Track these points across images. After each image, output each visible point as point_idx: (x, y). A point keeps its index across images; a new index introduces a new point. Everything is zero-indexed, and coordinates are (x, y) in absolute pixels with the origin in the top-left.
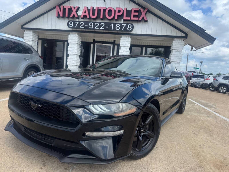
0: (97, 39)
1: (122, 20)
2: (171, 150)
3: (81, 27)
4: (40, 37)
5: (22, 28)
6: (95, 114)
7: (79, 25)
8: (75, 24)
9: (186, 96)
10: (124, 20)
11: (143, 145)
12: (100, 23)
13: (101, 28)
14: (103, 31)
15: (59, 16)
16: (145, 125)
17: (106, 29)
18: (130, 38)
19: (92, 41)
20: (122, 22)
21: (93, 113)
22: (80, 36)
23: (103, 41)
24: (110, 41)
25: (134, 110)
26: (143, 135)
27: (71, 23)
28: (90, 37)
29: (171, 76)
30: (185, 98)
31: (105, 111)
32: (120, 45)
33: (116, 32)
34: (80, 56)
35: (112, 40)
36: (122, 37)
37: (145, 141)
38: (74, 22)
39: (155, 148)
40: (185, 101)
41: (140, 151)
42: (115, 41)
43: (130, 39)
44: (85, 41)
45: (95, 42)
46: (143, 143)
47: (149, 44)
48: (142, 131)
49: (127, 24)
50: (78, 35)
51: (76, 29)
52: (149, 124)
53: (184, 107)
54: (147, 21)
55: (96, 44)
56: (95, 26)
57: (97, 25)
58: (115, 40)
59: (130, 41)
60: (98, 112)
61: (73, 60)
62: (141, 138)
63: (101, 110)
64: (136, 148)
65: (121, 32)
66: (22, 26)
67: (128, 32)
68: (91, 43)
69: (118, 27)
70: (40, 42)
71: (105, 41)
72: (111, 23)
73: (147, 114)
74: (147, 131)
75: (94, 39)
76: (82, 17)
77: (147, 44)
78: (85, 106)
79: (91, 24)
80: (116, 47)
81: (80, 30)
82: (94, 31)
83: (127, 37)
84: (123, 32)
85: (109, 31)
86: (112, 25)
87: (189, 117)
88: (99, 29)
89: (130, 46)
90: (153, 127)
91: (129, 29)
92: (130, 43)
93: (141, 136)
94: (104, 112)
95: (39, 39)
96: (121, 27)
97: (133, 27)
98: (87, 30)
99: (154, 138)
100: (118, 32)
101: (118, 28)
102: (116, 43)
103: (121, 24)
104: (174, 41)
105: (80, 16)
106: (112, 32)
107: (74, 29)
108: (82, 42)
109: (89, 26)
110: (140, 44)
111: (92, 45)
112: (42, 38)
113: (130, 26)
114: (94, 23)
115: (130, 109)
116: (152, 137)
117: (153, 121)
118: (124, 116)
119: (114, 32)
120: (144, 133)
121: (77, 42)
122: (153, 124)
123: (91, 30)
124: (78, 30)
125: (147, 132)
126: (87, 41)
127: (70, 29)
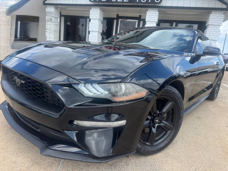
0: (121, 14)
2: (195, 146)
3: (103, 0)
4: (62, 14)
5: (45, 4)
6: (86, 96)
9: (220, 80)
11: (156, 139)
13: (125, 1)
14: (127, 4)
16: (161, 115)
17: (130, 1)
18: (158, 11)
19: (115, 17)
21: (84, 94)
22: (103, 11)
23: (127, 16)
24: (136, 16)
25: (143, 93)
26: (158, 126)
28: (113, 12)
29: (204, 53)
30: (219, 82)
31: (102, 93)
32: (146, 20)
33: (142, 4)
34: (101, 33)
35: (137, 15)
36: (149, 10)
37: (161, 133)
39: (174, 141)
40: (219, 85)
41: (152, 145)
42: (140, 16)
43: (158, 13)
44: (109, 17)
45: (118, 17)
46: (157, 136)
47: (180, 19)
48: (157, 121)
50: (100, 9)
51: (97, 3)
52: (168, 113)
53: (217, 93)
55: (120, 20)
58: (140, 14)
59: (158, 15)
60: (91, 94)
61: (95, 37)
62: (154, 130)
63: (96, 92)
64: (147, 142)
65: (148, 5)
66: (44, 2)
67: (156, 5)
68: (114, 19)
70: (63, 18)
71: (129, 16)
73: (166, 99)
74: (163, 121)
75: (118, 15)
77: (177, 19)
78: (72, 85)
80: (142, 23)
81: (102, 3)
82: (117, 4)
83: (155, 11)
84: (150, 5)
85: (134, 4)
87: (222, 105)
88: (123, 2)
89: (157, 21)
90: (173, 117)
92: (157, 17)
93: (154, 128)
94: (100, 94)
95: (61, 16)
98: (109, 4)
99: (173, 131)
100: (145, 4)
102: (142, 18)
106: (137, 4)
107: (95, 3)
108: (104, 19)
110: (170, 19)
111: (115, 21)
112: (64, 14)
115: (136, 93)
116: (170, 130)
117: (172, 109)
118: (127, 101)
119: (139, 4)
120: (159, 123)
121: (98, 18)
122: (173, 114)
123: (114, 4)
124: (100, 3)
125: (163, 123)
126: (111, 17)
127: (91, 3)
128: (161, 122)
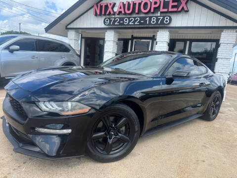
0: (135, 35)
1: (159, 12)
3: (116, 24)
4: (83, 36)
5: (67, 29)
7: (115, 21)
8: (110, 21)
10: (161, 13)
12: (135, 18)
13: (136, 23)
14: (138, 26)
15: (96, 15)
17: (141, 24)
19: (130, 37)
20: (159, 15)
22: (118, 32)
23: (141, 36)
24: (149, 36)
26: (114, 138)
27: (107, 21)
28: (128, 34)
31: (57, 109)
32: (157, 40)
33: (153, 26)
34: (116, 53)
35: (151, 35)
36: (159, 31)
38: (109, 18)
43: (168, 33)
45: (133, 38)
49: (164, 17)
50: (114, 32)
51: (112, 27)
54: (187, 11)
55: (135, 40)
56: (129, 21)
57: (132, 20)
58: (154, 35)
59: (168, 35)
60: (47, 109)
63: (51, 107)
65: (157, 26)
66: (66, 27)
67: (166, 26)
68: (129, 39)
69: (154, 20)
70: (83, 40)
71: (143, 36)
72: (147, 17)
73: (120, 115)
75: (132, 36)
76: (117, 13)
77: (191, 38)
79: (126, 20)
80: (155, 42)
81: (116, 26)
82: (129, 26)
83: (165, 31)
84: (160, 26)
85: (145, 26)
86: (148, 19)
88: (134, 24)
91: (167, 21)
93: (110, 139)
95: (82, 38)
96: (158, 20)
97: (170, 20)
98: (122, 26)
100: (155, 26)
101: (153, 22)
103: (157, 17)
104: (222, 33)
105: (116, 12)
106: (148, 26)
107: (110, 26)
108: (119, 40)
109: (124, 22)
110: (183, 38)
111: (130, 42)
112: (85, 36)
113: (167, 18)
114: (129, 18)
115: (80, 109)
119: (150, 26)
120: (115, 135)
121: (113, 40)
123: (127, 26)
124: (114, 26)
125: (119, 135)
126: (126, 37)
127: (106, 26)
128: (117, 135)
